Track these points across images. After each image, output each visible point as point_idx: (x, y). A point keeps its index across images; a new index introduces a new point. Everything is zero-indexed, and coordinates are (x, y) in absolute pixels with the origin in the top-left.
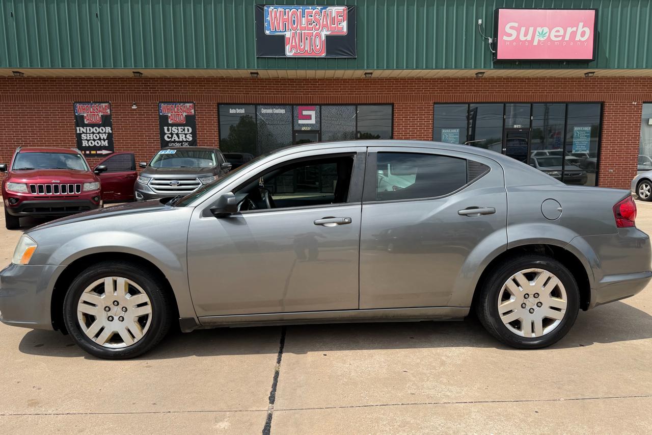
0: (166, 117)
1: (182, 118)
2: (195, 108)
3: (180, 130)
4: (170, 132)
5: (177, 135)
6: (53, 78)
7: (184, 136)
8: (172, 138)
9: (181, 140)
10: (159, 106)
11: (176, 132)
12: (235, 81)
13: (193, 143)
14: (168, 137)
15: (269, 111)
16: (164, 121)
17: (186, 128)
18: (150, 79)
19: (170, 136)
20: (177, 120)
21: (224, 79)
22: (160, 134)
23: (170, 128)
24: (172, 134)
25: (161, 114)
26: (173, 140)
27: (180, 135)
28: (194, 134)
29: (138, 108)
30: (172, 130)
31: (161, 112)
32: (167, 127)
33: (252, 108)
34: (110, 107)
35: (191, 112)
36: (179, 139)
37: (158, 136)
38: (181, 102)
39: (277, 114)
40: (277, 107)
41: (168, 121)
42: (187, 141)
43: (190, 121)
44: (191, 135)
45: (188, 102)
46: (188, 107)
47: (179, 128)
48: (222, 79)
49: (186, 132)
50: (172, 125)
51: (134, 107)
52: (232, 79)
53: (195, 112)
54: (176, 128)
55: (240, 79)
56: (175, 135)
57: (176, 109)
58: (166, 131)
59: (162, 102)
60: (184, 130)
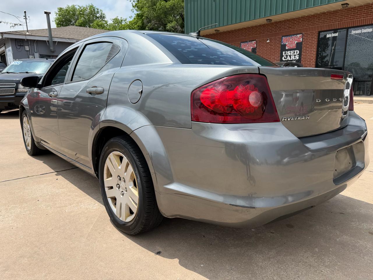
0: (285, 45)
1: (294, 46)
2: (303, 37)
3: (292, 53)
4: (286, 55)
5: (290, 56)
6: (233, 31)
7: (294, 56)
8: (286, 58)
9: (292, 59)
10: (282, 39)
11: (290, 54)
12: (333, 13)
13: (299, 61)
14: (285, 58)
15: (358, 31)
16: (283, 48)
17: (296, 51)
18: (278, 22)
19: (286, 57)
20: (291, 46)
21: (326, 13)
22: (280, 56)
23: (286, 52)
24: (287, 56)
25: (282, 44)
26: (287, 60)
27: (292, 56)
28: (300, 55)
29: (270, 42)
30: (287, 53)
31: (282, 43)
32: (284, 52)
33: (344, 32)
34: (256, 43)
35: (300, 40)
36: (291, 58)
37: (279, 58)
38: (295, 34)
39: (365, 33)
40: (366, 27)
41: (286, 47)
42: (295, 60)
43: (299, 46)
44: (298, 56)
45: (299, 34)
46: (299, 37)
47: (292, 51)
48: (324, 13)
49: (295, 54)
50: (288, 50)
51: (268, 41)
52: (331, 12)
53: (302, 40)
54: (290, 52)
55: (337, 11)
56: (288, 57)
57: (291, 39)
58: (284, 54)
59: (284, 36)
60: (294, 52)
